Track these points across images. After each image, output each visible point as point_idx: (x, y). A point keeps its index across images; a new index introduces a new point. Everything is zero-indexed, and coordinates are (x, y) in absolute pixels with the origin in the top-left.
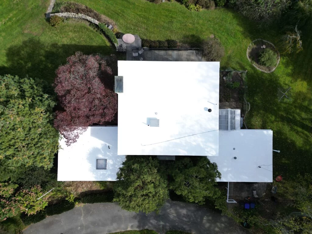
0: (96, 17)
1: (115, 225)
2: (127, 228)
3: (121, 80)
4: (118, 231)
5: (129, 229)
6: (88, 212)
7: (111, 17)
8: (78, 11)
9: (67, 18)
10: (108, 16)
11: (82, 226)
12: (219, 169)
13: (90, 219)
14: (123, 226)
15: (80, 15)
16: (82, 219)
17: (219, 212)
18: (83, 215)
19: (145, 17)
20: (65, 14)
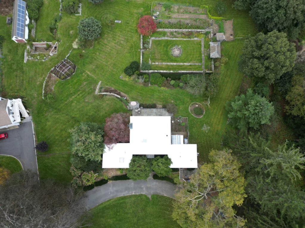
0: (119, 94)
1: (127, 192)
2: (132, 193)
3: (132, 124)
4: (128, 195)
5: (133, 194)
6: (114, 185)
7: (126, 93)
8: (111, 92)
9: (106, 95)
10: (124, 93)
11: (111, 192)
12: (172, 161)
13: (115, 189)
14: (130, 192)
15: (112, 94)
16: (111, 188)
17: (176, 184)
18: (111, 187)
19: (141, 93)
20: (105, 93)
